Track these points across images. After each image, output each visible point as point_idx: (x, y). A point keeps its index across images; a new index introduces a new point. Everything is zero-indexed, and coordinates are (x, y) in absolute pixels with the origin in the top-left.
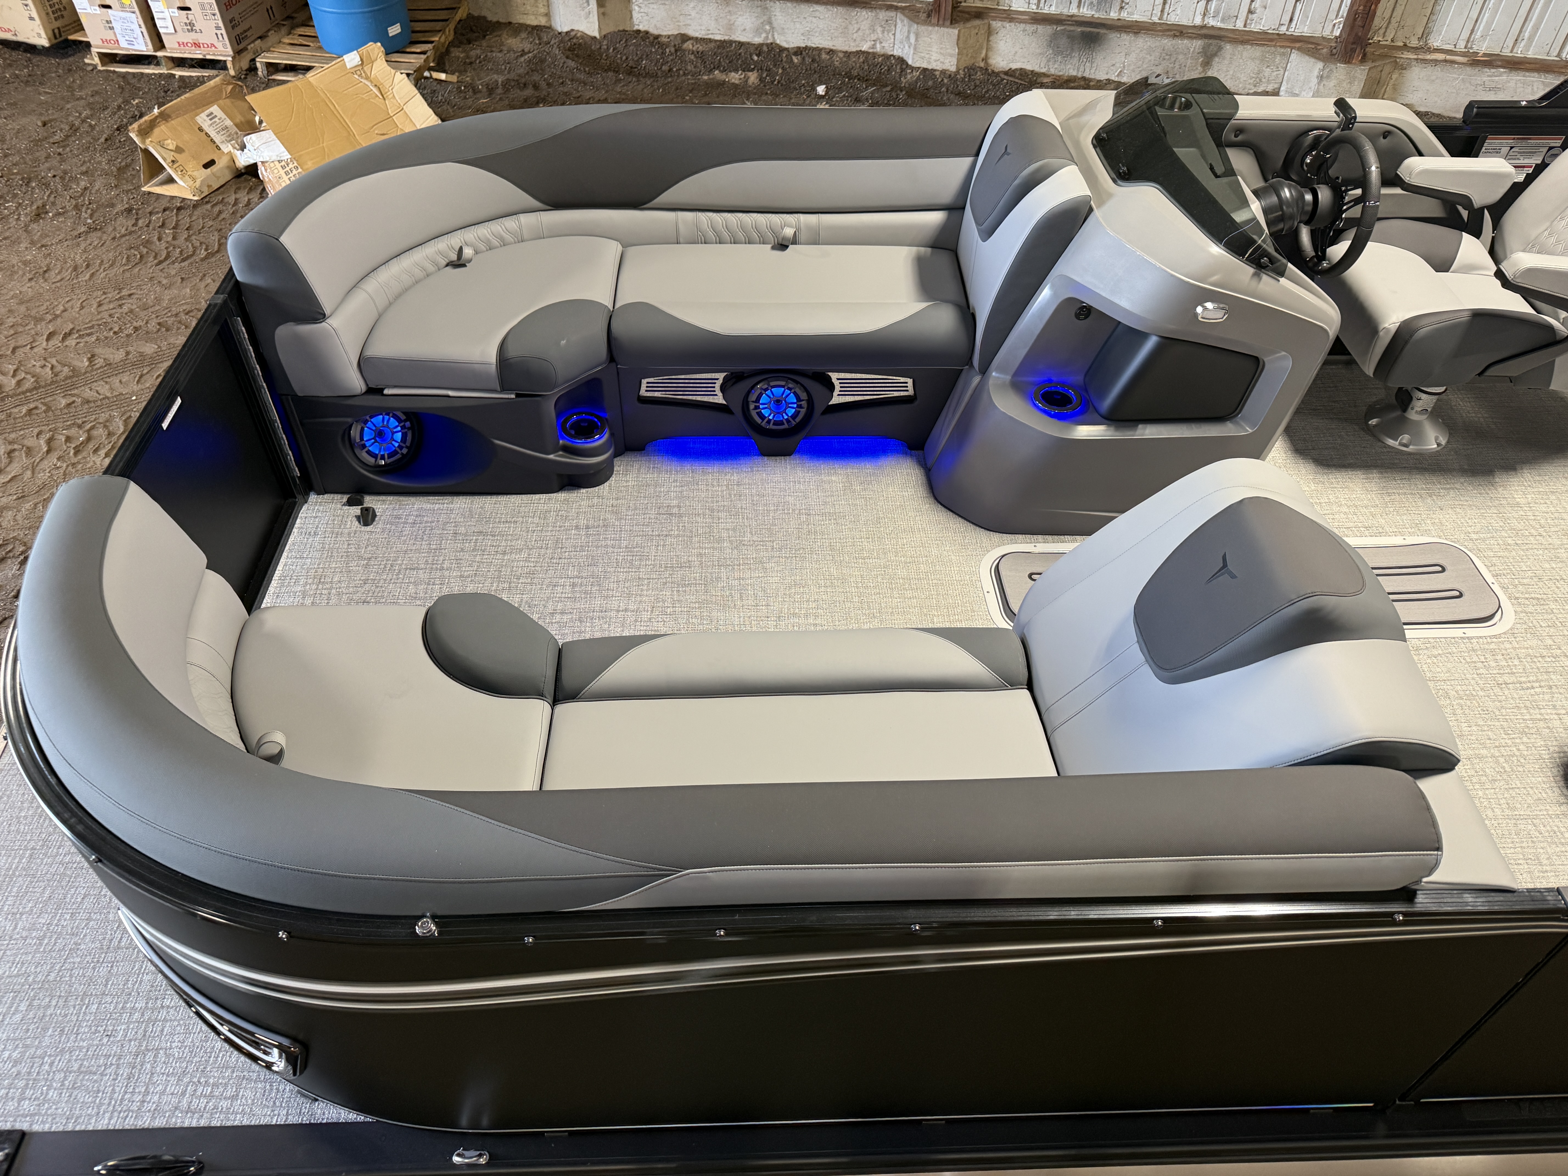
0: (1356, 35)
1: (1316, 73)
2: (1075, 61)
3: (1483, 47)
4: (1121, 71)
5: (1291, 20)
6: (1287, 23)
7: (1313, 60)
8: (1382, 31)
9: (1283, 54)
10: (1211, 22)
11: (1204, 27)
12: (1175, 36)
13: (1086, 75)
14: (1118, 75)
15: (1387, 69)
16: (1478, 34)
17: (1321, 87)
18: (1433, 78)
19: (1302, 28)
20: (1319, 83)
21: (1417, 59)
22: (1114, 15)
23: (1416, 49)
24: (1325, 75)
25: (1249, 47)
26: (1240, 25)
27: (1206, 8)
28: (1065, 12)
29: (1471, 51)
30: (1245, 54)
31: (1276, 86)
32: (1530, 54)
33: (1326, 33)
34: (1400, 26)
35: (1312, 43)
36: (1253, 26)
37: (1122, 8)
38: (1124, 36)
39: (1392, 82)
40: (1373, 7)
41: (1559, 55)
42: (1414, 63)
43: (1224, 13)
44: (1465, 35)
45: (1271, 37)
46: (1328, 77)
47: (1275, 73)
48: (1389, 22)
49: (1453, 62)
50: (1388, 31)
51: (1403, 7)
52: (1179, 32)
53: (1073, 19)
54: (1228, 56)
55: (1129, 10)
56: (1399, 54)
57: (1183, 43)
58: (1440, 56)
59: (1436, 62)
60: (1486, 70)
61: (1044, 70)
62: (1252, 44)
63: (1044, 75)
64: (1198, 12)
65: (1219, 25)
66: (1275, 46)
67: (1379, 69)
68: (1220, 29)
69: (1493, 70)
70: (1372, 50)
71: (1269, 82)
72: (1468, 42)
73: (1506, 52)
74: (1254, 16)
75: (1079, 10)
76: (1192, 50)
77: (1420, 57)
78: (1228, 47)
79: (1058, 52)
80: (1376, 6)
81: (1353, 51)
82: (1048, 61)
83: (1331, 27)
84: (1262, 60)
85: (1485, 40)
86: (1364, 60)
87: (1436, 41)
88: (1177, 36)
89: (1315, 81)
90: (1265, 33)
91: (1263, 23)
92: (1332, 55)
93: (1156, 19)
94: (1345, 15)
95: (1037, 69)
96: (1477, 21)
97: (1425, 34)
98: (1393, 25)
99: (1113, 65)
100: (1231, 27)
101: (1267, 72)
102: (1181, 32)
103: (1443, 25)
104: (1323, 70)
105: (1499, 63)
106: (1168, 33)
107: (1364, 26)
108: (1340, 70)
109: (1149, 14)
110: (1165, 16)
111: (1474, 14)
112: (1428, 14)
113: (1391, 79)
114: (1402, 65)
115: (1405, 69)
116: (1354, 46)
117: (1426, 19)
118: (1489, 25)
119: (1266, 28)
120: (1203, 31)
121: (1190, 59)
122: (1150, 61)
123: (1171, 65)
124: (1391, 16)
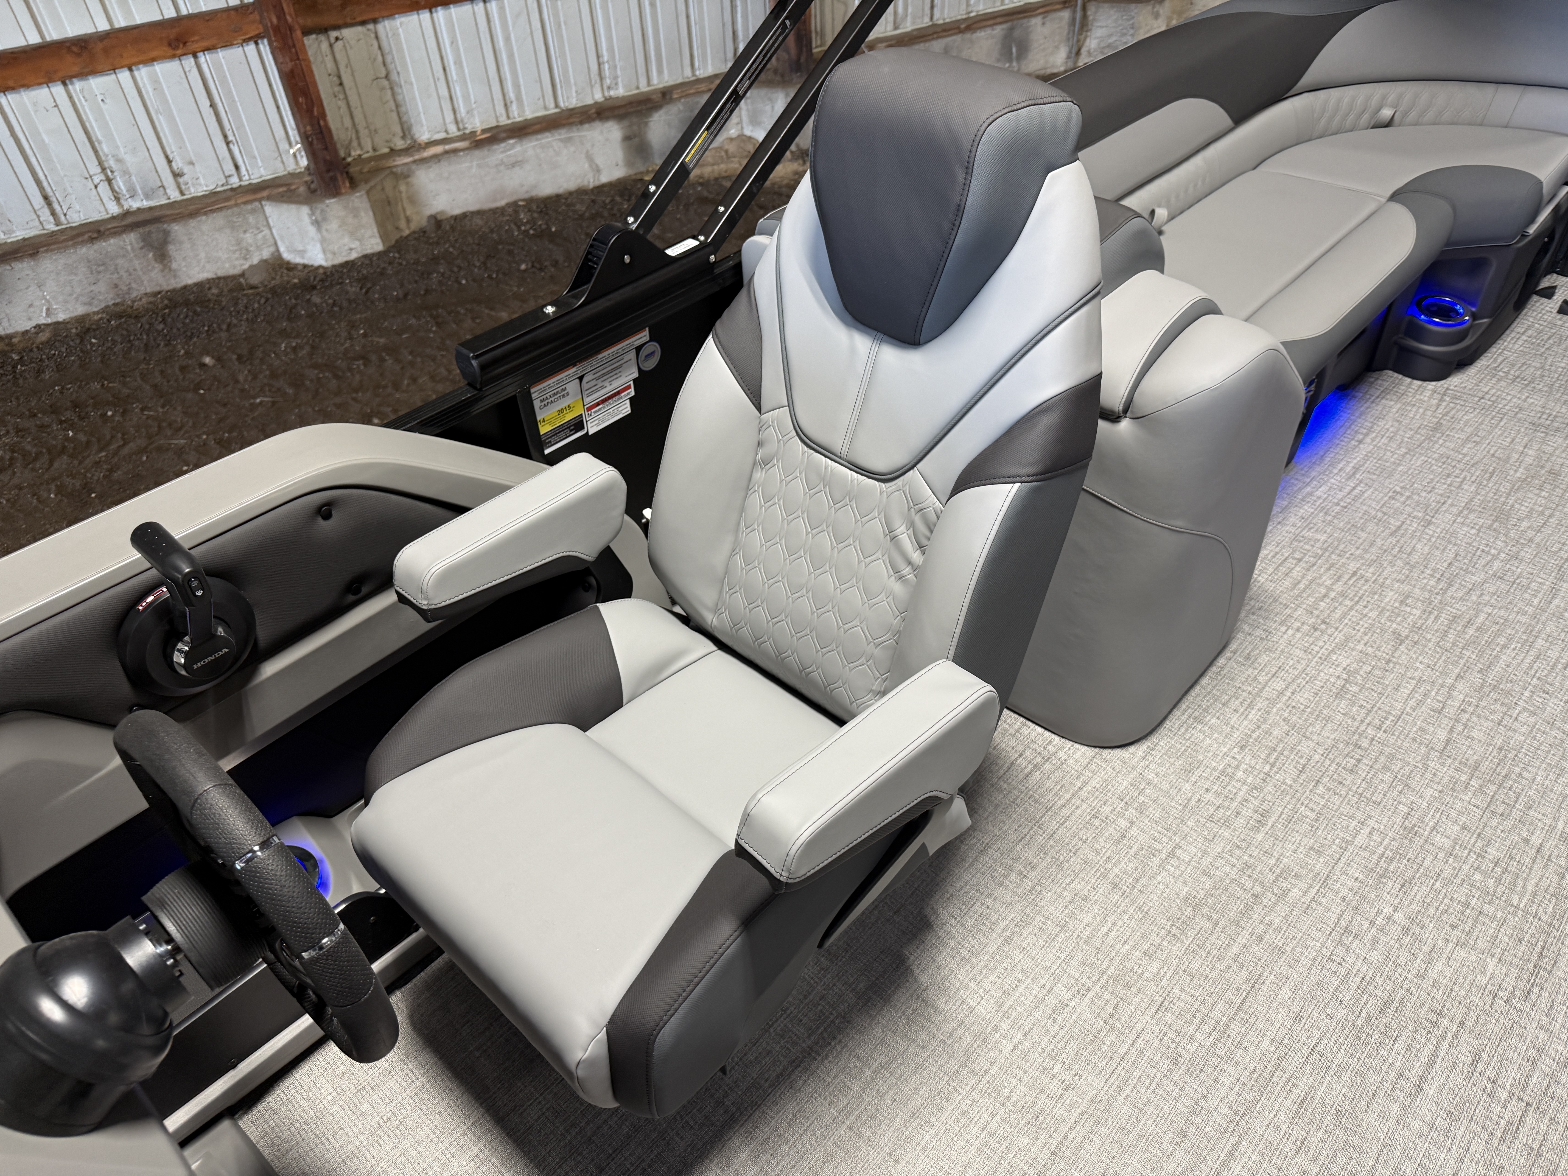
0: (325, 161)
1: (307, 218)
3: (477, 123)
4: (48, 310)
5: (237, 167)
6: (233, 171)
7: (293, 207)
8: (355, 144)
9: (253, 211)
10: (135, 204)
11: (127, 214)
12: (92, 240)
14: (48, 315)
15: (388, 184)
16: (462, 112)
17: (325, 233)
18: (446, 175)
19: (256, 172)
20: (319, 231)
21: (414, 162)
24: (319, 218)
25: (204, 218)
26: (175, 195)
27: (113, 190)
29: (467, 131)
30: (205, 228)
31: (272, 249)
32: (529, 115)
33: (291, 167)
34: (373, 133)
35: (281, 186)
36: (192, 190)
38: (17, 265)
39: (404, 195)
40: (322, 123)
41: (557, 106)
42: (414, 167)
43: (142, 189)
44: (449, 117)
45: (224, 195)
46: (325, 219)
47: (260, 236)
48: (357, 132)
49: (455, 151)
50: (362, 141)
51: (359, 108)
52: (95, 232)
54: (185, 238)
55: (4, 228)
56: (391, 163)
57: (110, 245)
58: (439, 149)
59: (436, 157)
60: (495, 147)
62: (205, 213)
64: (105, 199)
65: (146, 204)
66: (236, 205)
67: (379, 188)
68: (150, 209)
69: (503, 145)
70: (358, 168)
71: (258, 248)
72: (457, 122)
73: (504, 121)
74: (186, 178)
76: (129, 248)
77: (417, 157)
78: (176, 228)
80: (325, 120)
81: (334, 179)
83: (292, 160)
84: (232, 226)
85: (473, 116)
86: (354, 184)
87: (423, 135)
88: (96, 238)
89: (312, 230)
90: (213, 194)
91: (203, 182)
92: (313, 192)
93: (51, 227)
94: (298, 139)
96: (451, 98)
97: (406, 131)
98: (363, 133)
99: (31, 306)
100: (164, 201)
101: (248, 237)
102: (99, 231)
103: (419, 114)
104: (313, 214)
105: (504, 135)
106: (80, 239)
107: (326, 149)
108: (333, 206)
109: (37, 223)
110: (63, 218)
111: (444, 92)
112: (394, 108)
113: (400, 192)
114: (402, 173)
115: (408, 176)
116: (331, 174)
117: (394, 115)
118: (466, 97)
119: (211, 187)
120: (130, 220)
121: (136, 263)
122: (80, 281)
123: (115, 276)
124: (354, 124)
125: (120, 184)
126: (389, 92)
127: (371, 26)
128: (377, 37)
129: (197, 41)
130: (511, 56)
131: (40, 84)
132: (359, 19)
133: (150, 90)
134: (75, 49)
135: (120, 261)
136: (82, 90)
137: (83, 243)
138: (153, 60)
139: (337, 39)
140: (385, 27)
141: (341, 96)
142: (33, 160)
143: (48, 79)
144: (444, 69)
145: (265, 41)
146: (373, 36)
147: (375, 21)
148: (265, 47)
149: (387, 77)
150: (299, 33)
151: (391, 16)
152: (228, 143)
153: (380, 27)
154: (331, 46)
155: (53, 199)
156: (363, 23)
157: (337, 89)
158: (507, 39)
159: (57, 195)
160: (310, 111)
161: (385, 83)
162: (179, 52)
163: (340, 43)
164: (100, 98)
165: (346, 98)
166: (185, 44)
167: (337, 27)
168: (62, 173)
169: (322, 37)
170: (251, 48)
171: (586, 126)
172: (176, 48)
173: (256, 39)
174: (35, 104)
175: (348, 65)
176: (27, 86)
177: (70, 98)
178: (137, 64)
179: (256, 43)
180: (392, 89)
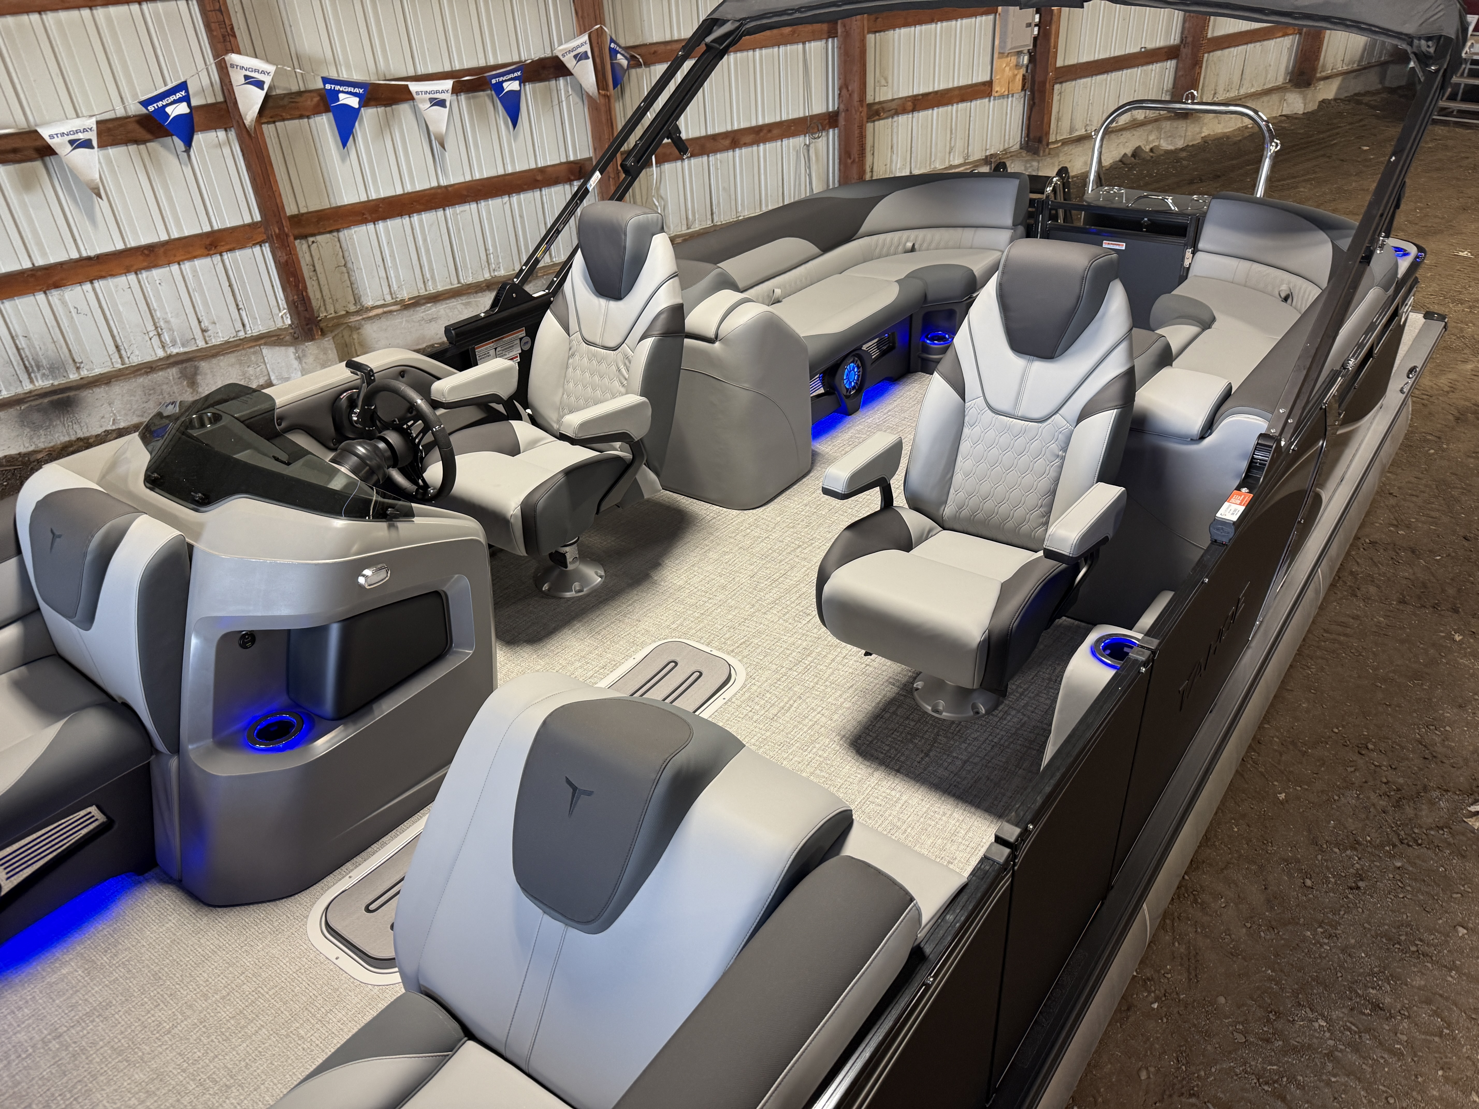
0: (305, 318)
1: (292, 356)
2: (60, 428)
3: (405, 294)
4: (114, 420)
5: (244, 325)
6: (241, 328)
7: (283, 348)
8: (323, 309)
9: (255, 353)
10: (175, 351)
11: (169, 357)
12: (147, 373)
13: (80, 435)
14: (113, 424)
15: (346, 333)
16: (395, 287)
17: (304, 365)
18: (384, 327)
19: (256, 328)
20: (300, 362)
21: (363, 319)
22: (73, 376)
23: (357, 313)
24: (301, 355)
25: (222, 357)
26: (201, 344)
27: (161, 342)
28: (20, 391)
29: (399, 299)
30: (221, 364)
31: (266, 378)
32: (440, 288)
33: (280, 324)
34: (335, 301)
35: (273, 336)
36: (213, 340)
37: (78, 368)
38: (97, 390)
39: (356, 341)
40: (304, 294)
41: (459, 282)
42: (363, 322)
43: (181, 340)
44: (386, 290)
45: (235, 343)
46: (304, 356)
47: (258, 369)
48: (324, 301)
49: (391, 312)
50: (328, 307)
51: (326, 286)
52: (149, 368)
53: (33, 394)
54: (208, 371)
55: (87, 367)
56: (347, 320)
57: (159, 376)
58: (380, 311)
59: (378, 316)
60: (418, 309)
61: (31, 449)
62: (223, 355)
63: (35, 452)
64: (156, 347)
65: (182, 350)
66: (243, 349)
67: (340, 335)
68: (185, 353)
69: (423, 307)
70: (325, 324)
71: (257, 378)
72: (391, 294)
73: (423, 292)
74: (209, 333)
75: (34, 385)
76: (171, 378)
77: (365, 316)
78: (204, 365)
79: (35, 428)
80: (306, 292)
81: (310, 330)
82: (31, 438)
83: (280, 319)
84: (241, 363)
85: (402, 289)
86: (323, 333)
87: (369, 302)
88: (149, 372)
89: (295, 364)
90: (227, 342)
91: (220, 335)
92: (297, 338)
93: (119, 366)
94: (286, 307)
95: (23, 450)
96: (387, 278)
97: (357, 300)
98: (328, 301)
99: (103, 417)
100: (195, 348)
101: (251, 371)
102: (152, 368)
103: (366, 289)
104: (297, 352)
105: (424, 301)
106: (139, 373)
107: (306, 310)
108: (311, 348)
109: (110, 364)
110: (126, 360)
111: (383, 274)
112: (349, 285)
113: (354, 339)
114: (355, 327)
115: (359, 329)
116: (309, 326)
117: (350, 289)
118: (397, 277)
119: (226, 339)
120: (172, 360)
121: (175, 388)
122: (137, 401)
123: (161, 397)
124: (322, 296)
125: (166, 337)
126: (346, 275)
127: (335, 234)
128: (339, 240)
129: (223, 246)
130: (427, 251)
131: (121, 274)
132: (328, 229)
133: (191, 276)
134: (146, 252)
135: (165, 387)
136: (147, 278)
137: (141, 375)
138: (195, 257)
139: (313, 242)
140: (344, 234)
141: (315, 278)
142: (111, 322)
143: (127, 271)
144: (383, 260)
145: (267, 245)
146: (336, 240)
147: (338, 231)
148: (266, 248)
149: (345, 265)
150: (292, 238)
151: (348, 227)
152: (239, 310)
153: (341, 234)
154: (309, 246)
155: (122, 348)
156: (331, 232)
157: (312, 274)
158: (425, 240)
159: (124, 345)
160: (297, 286)
161: (344, 269)
162: (212, 252)
163: (315, 245)
164: (158, 282)
165: (318, 279)
166: (215, 247)
167: (313, 235)
168: (129, 330)
169: (303, 242)
170: (257, 249)
171: (480, 294)
172: (210, 250)
173: (260, 244)
174: (116, 286)
175: (320, 258)
176: (112, 275)
177: (139, 282)
178: (183, 260)
179: (261, 246)
180: (348, 273)
